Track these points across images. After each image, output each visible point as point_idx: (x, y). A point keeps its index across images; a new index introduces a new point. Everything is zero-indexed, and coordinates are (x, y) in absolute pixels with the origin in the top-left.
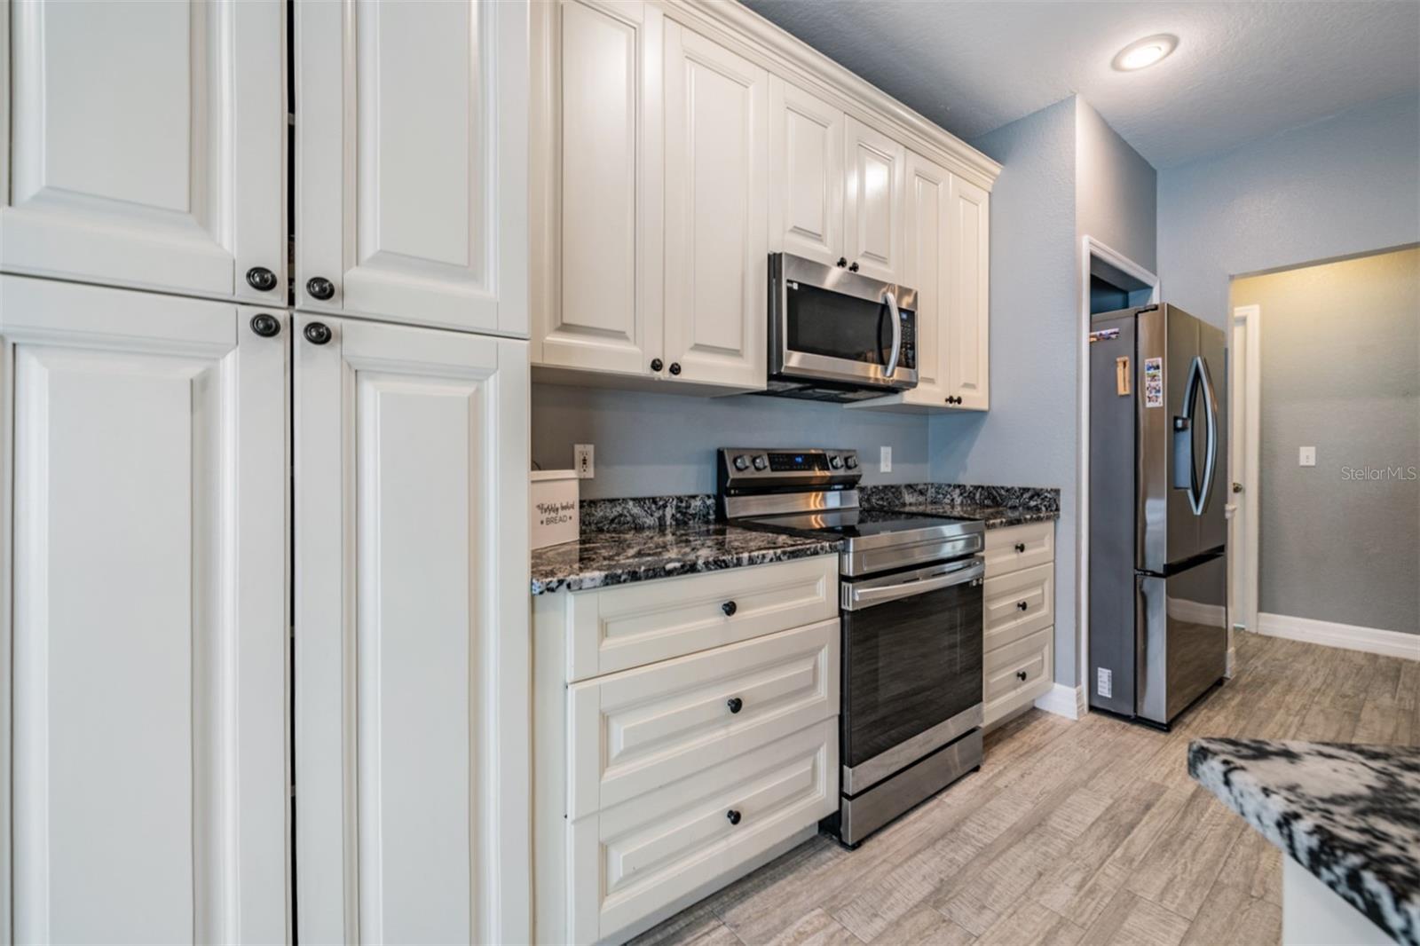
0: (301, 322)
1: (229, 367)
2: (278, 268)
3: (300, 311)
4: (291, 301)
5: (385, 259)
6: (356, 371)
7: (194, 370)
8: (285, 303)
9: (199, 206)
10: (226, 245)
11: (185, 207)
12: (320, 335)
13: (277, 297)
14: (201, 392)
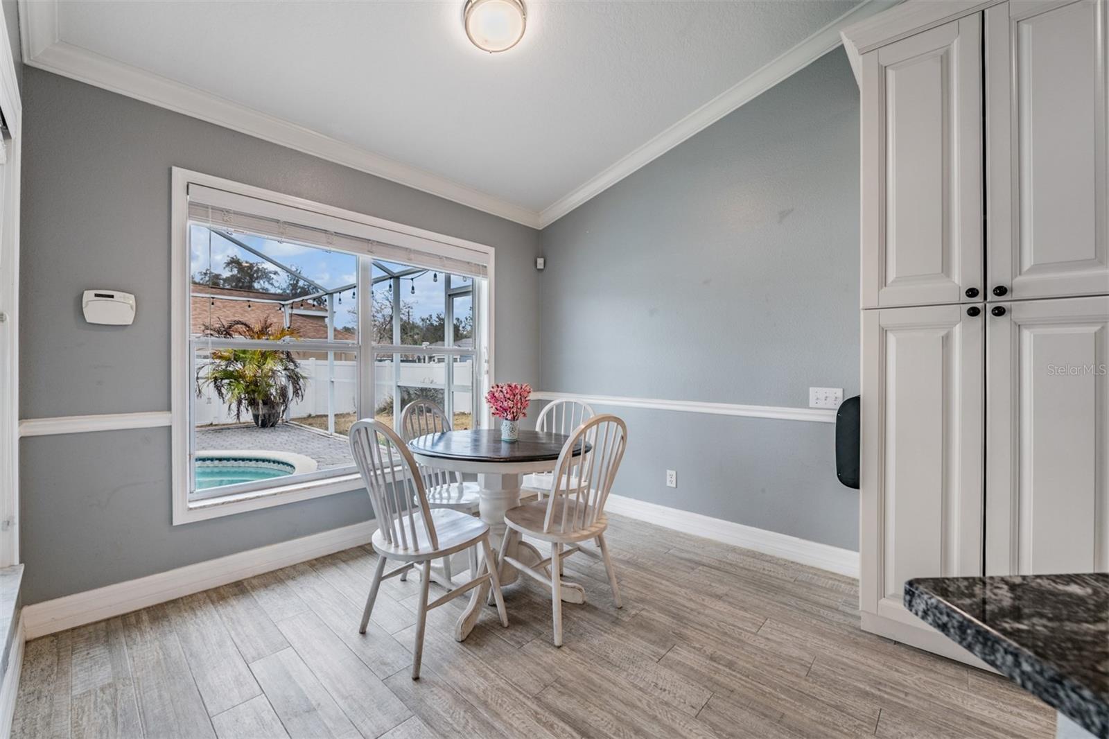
0: (990, 307)
1: (957, 331)
2: (979, 285)
3: (989, 302)
4: (985, 298)
5: (1036, 268)
6: (1019, 326)
7: (943, 333)
8: (982, 300)
9: (946, 269)
10: (956, 281)
11: (940, 271)
12: (999, 312)
13: (979, 298)
14: (946, 340)
